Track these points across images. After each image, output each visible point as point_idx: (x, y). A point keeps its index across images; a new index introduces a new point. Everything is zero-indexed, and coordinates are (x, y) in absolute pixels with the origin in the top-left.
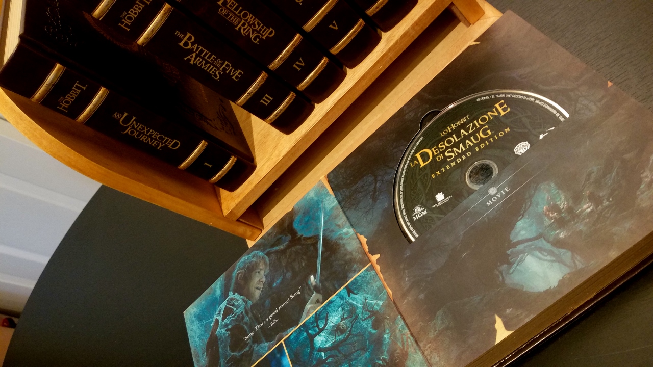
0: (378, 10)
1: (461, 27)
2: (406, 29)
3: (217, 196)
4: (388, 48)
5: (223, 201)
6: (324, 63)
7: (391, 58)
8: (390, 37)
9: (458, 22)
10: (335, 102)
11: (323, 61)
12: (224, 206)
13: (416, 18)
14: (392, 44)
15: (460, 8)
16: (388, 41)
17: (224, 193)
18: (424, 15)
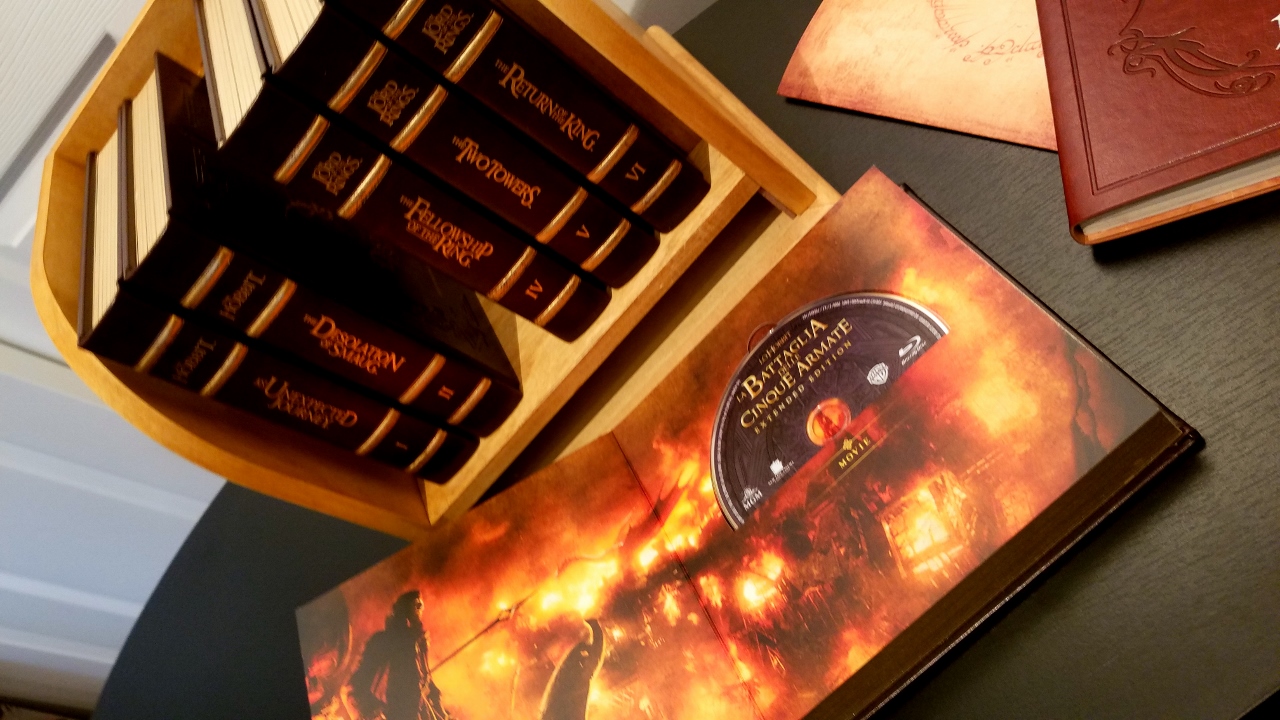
0: (648, 206)
1: (782, 219)
2: (695, 230)
3: (420, 493)
4: (669, 259)
5: (428, 500)
6: (573, 285)
7: (675, 273)
8: (672, 241)
9: (777, 213)
10: (595, 341)
11: (571, 283)
12: (431, 509)
13: (708, 214)
14: (674, 252)
15: (774, 194)
16: (669, 247)
17: (431, 488)
18: (719, 209)
